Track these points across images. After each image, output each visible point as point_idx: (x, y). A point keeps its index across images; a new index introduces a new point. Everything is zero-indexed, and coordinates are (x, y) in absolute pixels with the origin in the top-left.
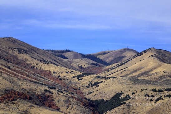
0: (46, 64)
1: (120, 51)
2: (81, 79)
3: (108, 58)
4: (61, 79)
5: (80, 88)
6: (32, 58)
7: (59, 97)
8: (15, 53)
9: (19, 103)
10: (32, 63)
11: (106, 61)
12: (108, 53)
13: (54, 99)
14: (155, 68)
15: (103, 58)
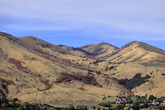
0: (65, 55)
1: (99, 45)
2: (97, 65)
3: (90, 49)
4: (80, 65)
5: (100, 71)
6: (53, 50)
7: (99, 78)
8: (40, 47)
9: (74, 83)
10: (54, 54)
11: (90, 52)
12: (90, 46)
13: (96, 79)
14: (144, 55)
15: (87, 50)
